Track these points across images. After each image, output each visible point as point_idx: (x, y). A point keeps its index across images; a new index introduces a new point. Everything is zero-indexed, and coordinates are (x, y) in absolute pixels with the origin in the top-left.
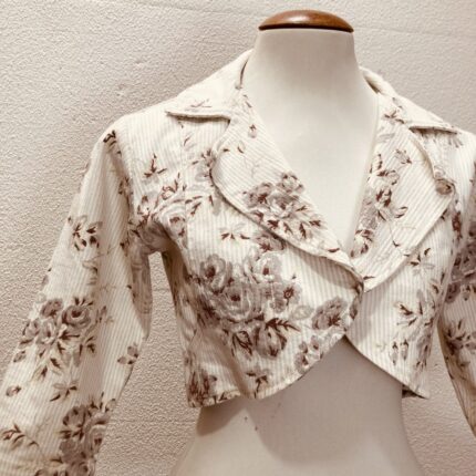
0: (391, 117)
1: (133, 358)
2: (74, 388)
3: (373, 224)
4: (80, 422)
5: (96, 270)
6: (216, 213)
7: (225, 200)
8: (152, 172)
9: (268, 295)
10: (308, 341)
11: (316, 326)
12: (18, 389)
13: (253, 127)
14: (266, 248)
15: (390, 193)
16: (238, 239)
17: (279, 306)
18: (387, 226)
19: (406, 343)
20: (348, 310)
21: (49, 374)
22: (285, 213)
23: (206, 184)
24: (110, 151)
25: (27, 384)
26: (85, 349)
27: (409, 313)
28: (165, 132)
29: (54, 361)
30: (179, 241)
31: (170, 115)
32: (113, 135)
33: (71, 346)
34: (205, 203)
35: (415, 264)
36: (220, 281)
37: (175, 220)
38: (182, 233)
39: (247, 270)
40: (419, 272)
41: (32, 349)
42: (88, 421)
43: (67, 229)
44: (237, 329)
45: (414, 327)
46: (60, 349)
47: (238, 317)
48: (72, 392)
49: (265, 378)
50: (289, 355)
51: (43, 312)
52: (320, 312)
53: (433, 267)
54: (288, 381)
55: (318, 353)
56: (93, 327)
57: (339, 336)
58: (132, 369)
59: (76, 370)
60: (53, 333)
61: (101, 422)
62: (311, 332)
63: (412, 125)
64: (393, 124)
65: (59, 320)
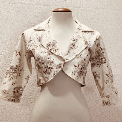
0: (78, 29)
1: (28, 78)
2: (16, 83)
3: (70, 50)
4: (17, 90)
5: (20, 60)
6: (40, 48)
7: (42, 45)
8: (30, 41)
9: (49, 63)
10: (55, 71)
11: (57, 68)
12: (5, 83)
13: (49, 32)
14: (49, 54)
15: (75, 44)
16: (44, 52)
17: (51, 65)
18: (73, 50)
19: (75, 72)
20: (62, 65)
21: (11, 80)
22: (53, 48)
23: (39, 42)
24: (23, 37)
25: (7, 82)
26: (18, 75)
27: (76, 66)
28: (33, 33)
29: (12, 77)
30: (34, 53)
31: (34, 30)
32: (23, 34)
33: (15, 75)
34: (39, 46)
35: (78, 57)
36: (40, 60)
37: (33, 49)
38: (34, 52)
39: (45, 58)
40: (79, 59)
41: (8, 75)
42: (19, 90)
43: (15, 52)
44: (43, 69)
45: (77, 69)
46: (13, 75)
47: (43, 67)
48: (15, 84)
49: (48, 78)
50: (52, 74)
51: (10, 68)
52: (58, 66)
53: (82, 58)
54: (52, 78)
55: (57, 73)
56: (20, 71)
57: (61, 70)
58: (28, 80)
59: (16, 79)
60: (12, 72)
61: (22, 91)
62: (56, 69)
63: (82, 30)
64: (78, 30)
65: (13, 70)
